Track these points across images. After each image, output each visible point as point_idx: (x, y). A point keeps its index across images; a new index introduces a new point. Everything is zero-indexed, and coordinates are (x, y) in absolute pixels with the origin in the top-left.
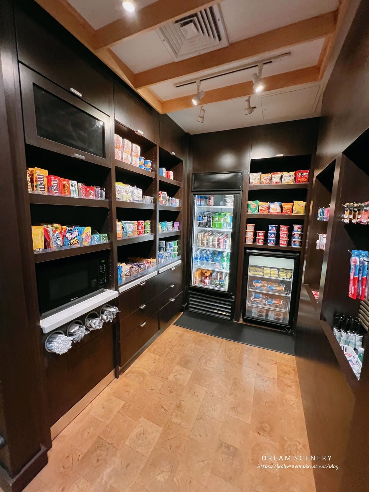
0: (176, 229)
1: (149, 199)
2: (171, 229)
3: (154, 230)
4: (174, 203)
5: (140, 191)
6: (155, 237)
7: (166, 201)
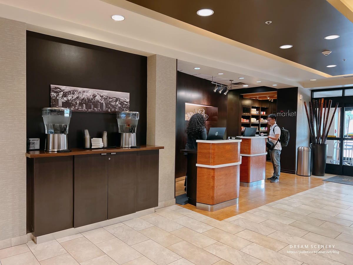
0: (266, 130)
1: (258, 121)
2: (264, 130)
3: (259, 129)
4: (266, 121)
5: (256, 119)
6: (259, 131)
7: (263, 121)
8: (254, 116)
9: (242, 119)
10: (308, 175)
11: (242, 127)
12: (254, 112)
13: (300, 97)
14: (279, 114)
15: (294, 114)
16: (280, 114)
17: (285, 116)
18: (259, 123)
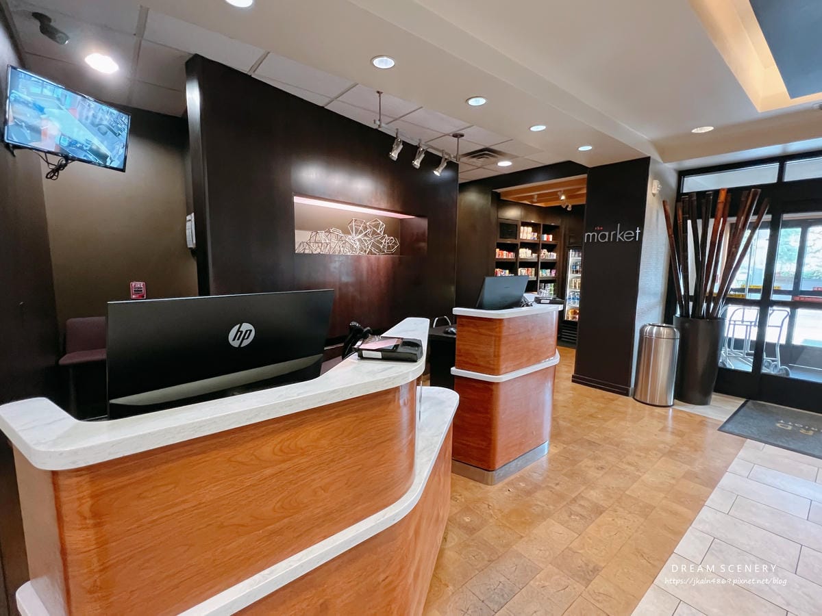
0: (553, 275)
1: (534, 255)
2: (549, 275)
3: (537, 274)
4: (552, 256)
5: (530, 251)
6: (537, 278)
7: (546, 255)
8: (525, 245)
9: (498, 250)
10: (667, 402)
11: (498, 270)
12: (527, 234)
13: (653, 188)
14: (591, 234)
15: (636, 234)
16: (594, 235)
17: (607, 240)
18: (538, 260)
